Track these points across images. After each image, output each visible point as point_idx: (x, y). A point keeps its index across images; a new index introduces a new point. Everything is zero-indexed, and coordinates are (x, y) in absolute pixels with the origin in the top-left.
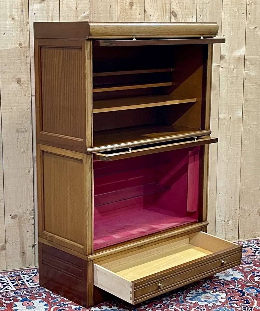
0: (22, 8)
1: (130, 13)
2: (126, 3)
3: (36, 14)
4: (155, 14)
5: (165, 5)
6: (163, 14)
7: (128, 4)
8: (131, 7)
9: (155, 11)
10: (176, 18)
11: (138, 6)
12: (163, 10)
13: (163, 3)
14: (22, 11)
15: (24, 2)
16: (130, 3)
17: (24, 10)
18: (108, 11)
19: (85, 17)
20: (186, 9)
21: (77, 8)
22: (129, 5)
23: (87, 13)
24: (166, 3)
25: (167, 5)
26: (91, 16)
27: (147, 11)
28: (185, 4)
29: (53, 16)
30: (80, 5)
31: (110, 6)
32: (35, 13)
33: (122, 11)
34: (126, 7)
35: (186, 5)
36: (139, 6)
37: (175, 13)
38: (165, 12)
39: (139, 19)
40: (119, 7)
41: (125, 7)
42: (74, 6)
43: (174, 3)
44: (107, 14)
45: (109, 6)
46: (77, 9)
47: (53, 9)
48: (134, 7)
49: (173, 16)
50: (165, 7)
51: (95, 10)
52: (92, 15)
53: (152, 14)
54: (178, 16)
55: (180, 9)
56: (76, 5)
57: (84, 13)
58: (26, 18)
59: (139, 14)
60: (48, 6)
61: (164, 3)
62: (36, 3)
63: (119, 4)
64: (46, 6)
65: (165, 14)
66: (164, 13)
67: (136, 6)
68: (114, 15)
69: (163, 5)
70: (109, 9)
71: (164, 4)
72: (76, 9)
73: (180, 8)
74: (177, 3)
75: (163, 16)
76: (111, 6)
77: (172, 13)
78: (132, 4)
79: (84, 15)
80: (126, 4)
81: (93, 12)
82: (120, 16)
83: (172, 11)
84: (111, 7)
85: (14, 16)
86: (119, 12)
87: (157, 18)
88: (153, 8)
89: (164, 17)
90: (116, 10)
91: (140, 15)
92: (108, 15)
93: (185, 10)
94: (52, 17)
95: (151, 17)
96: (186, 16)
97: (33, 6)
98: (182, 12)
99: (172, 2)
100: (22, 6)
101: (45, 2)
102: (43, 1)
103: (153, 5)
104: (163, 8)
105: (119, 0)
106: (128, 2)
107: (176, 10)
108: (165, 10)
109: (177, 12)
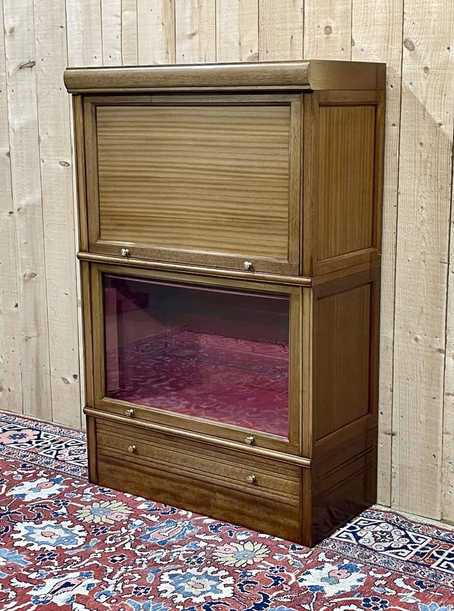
0: (167, 48)
1: (326, 47)
2: (319, 28)
3: (185, 58)
4: (371, 45)
5: (391, 27)
6: (388, 47)
7: (321, 30)
8: (327, 36)
9: (372, 40)
10: (412, 52)
11: (340, 32)
12: (387, 38)
13: (388, 23)
14: (167, 52)
15: (169, 40)
16: (325, 29)
17: (169, 51)
18: (289, 46)
19: (252, 58)
20: (434, 33)
21: (242, 43)
22: (324, 32)
23: (255, 50)
24: (393, 24)
25: (396, 27)
27: (356, 42)
28: (432, 24)
30: (245, 39)
31: (292, 36)
32: (183, 55)
33: (311, 44)
34: (319, 36)
35: (434, 24)
36: (342, 34)
37: (411, 43)
38: (392, 42)
40: (306, 37)
41: (316, 36)
42: (236, 40)
43: (409, 23)
44: (286, 50)
45: (291, 37)
46: (240, 44)
47: (207, 47)
48: (332, 36)
49: (407, 47)
50: (390, 32)
51: (268, 46)
52: (264, 54)
53: (365, 46)
54: (416, 48)
55: (422, 34)
56: (240, 38)
57: (251, 51)
59: (341, 49)
60: (200, 44)
61: (390, 24)
62: (185, 38)
63: (306, 32)
64: (198, 42)
65: (390, 47)
66: (390, 43)
67: (336, 34)
68: (298, 52)
69: (388, 28)
70: (289, 42)
71: (389, 26)
73: (422, 31)
74: (414, 21)
75: (387, 50)
77: (405, 42)
78: (328, 29)
79: (251, 54)
80: (318, 30)
81: (265, 48)
82: (307, 54)
83: (404, 39)
84: (293, 38)
86: (306, 46)
87: (376, 54)
88: (367, 35)
89: (389, 52)
90: (301, 43)
91: (343, 49)
92: (288, 53)
93: (433, 36)
95: (365, 52)
96: (436, 48)
97: (181, 43)
98: (427, 40)
99: (404, 22)
100: (167, 44)
101: (197, 36)
102: (194, 34)
103: (367, 30)
104: (387, 34)
105: (306, 25)
106: (322, 26)
107: (413, 35)
108: (390, 38)
109: (416, 40)
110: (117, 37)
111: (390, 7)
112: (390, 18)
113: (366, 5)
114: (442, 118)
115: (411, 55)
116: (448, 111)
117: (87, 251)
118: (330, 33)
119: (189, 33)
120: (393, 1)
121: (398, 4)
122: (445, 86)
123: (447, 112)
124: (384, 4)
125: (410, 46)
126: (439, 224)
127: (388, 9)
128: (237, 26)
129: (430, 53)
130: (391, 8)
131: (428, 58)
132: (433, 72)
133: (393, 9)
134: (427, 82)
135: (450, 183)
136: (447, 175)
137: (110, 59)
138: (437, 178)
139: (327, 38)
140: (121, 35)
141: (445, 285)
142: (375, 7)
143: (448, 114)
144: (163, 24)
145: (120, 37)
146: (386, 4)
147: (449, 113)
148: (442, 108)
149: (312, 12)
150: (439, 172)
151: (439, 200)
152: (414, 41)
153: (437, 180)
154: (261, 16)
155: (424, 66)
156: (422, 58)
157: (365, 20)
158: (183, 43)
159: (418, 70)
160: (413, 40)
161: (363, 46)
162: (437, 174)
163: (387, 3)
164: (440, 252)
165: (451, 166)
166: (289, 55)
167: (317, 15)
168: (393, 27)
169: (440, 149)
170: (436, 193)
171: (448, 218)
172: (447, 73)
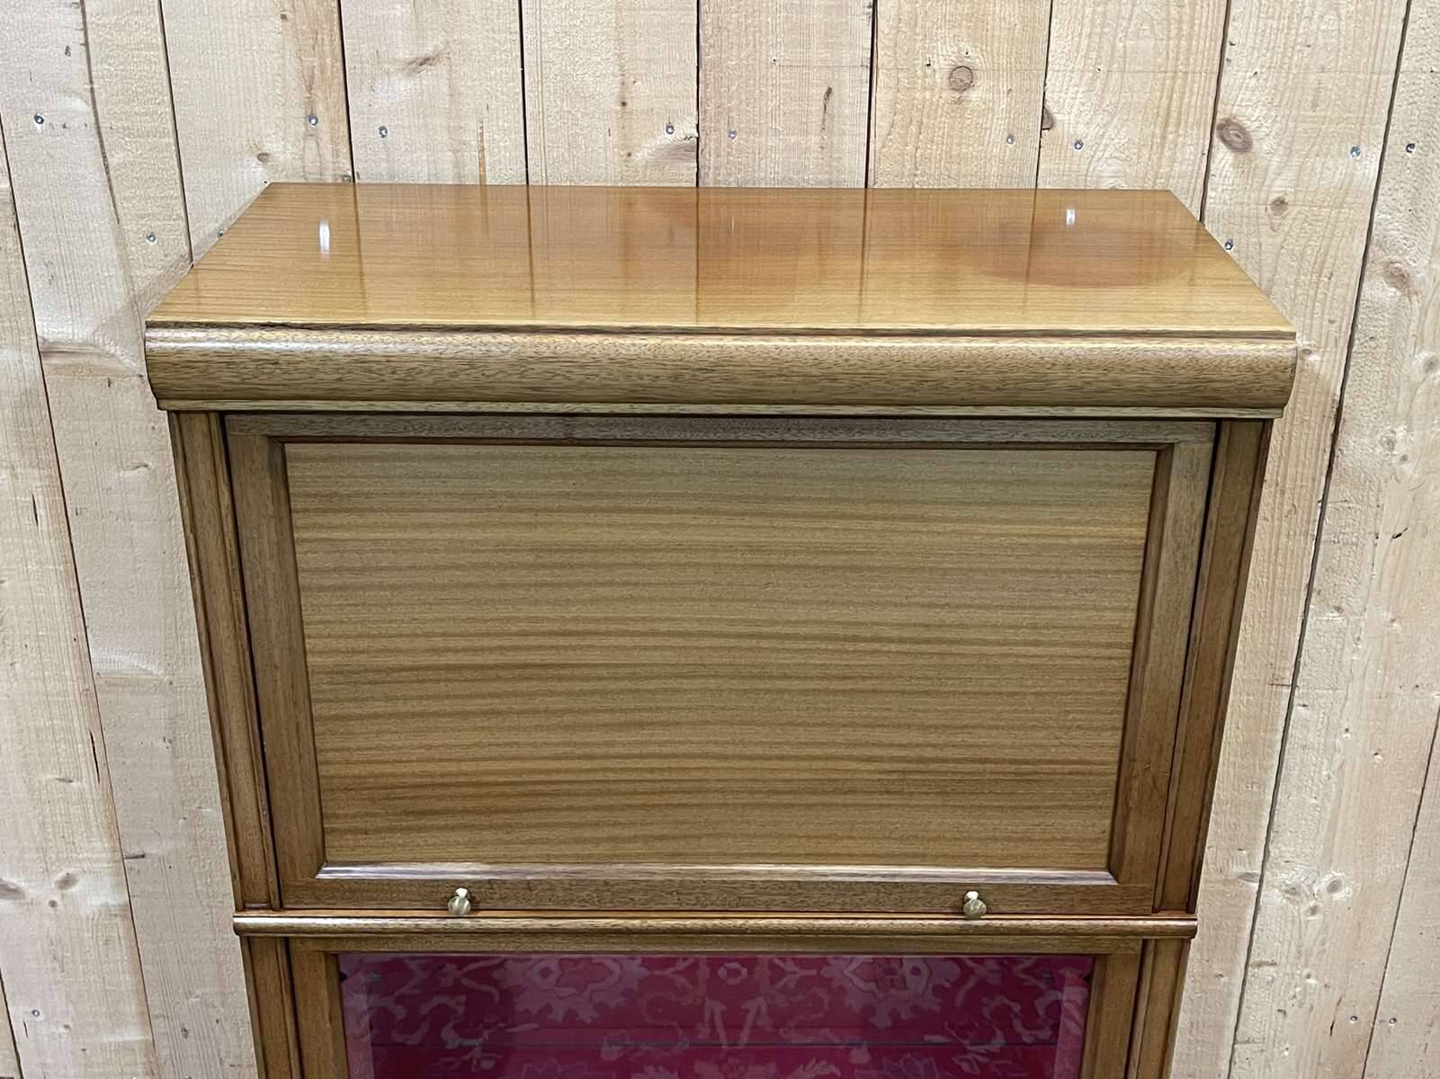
0: (310, 102)
1: (951, 128)
2: (929, 71)
3: (389, 135)
4: (1111, 132)
5: (1179, 81)
6: (1164, 137)
7: (938, 76)
8: (956, 95)
9: (1112, 116)
10: (1241, 157)
11: (1004, 86)
12: (1162, 113)
13: (1170, 68)
14: (311, 116)
15: (318, 74)
16: (951, 75)
17: (320, 108)
18: (816, 120)
19: (675, 152)
20: (1314, 106)
21: (628, 101)
22: (946, 82)
23: (686, 128)
24: (1186, 73)
25: (1193, 81)
26: (709, 146)
27: (1058, 117)
28: (1312, 77)
29: (486, 145)
30: (642, 87)
31: (829, 92)
32: (383, 131)
33: (899, 117)
34: (928, 93)
35: (1319, 82)
36: (1009, 91)
37: (1242, 131)
38: (1178, 125)
39: (1002, 161)
40: (883, 97)
41: (918, 95)
42: (608, 90)
43: (1242, 73)
44: (807, 133)
45: (825, 90)
46: (624, 104)
47: (488, 108)
48: (974, 95)
49: (1224, 141)
50: (1176, 96)
51: (734, 114)
52: (718, 141)
53: (1088, 133)
54: (1256, 145)
55: (1278, 107)
56: (624, 83)
57: (670, 127)
58: (336, 154)
59: (1006, 135)
60: (454, 94)
61: (1176, 72)
62: (389, 72)
63: (882, 78)
64: (445, 89)
65: (1171, 137)
66: (1171, 128)
67: (990, 89)
68: (846, 139)
69: (1168, 83)
70: (817, 107)
71: (1174, 78)
72: (619, 108)
73: (1278, 100)
74: (1257, 70)
75: (1162, 145)
76: (835, 92)
77: (1221, 127)
78: (964, 76)
79: (668, 139)
80: (925, 76)
81: (724, 122)
82: (883, 147)
83: (1220, 117)
84: (832, 98)
85: (267, 148)
86: (881, 125)
87: (1122, 156)
88: (1095, 100)
89: (1168, 154)
90: (860, 115)
91: (1011, 136)
92: (814, 140)
93: (1310, 113)
94: (482, 150)
95: (1086, 151)
96: (1316, 149)
97: (372, 88)
98: (1291, 125)
99: (1226, 68)
100: (310, 88)
101: (441, 69)
102: (426, 61)
103: (1098, 84)
104: (1165, 101)
105: (882, 58)
106: (942, 64)
107: (1250, 110)
108: (1174, 115)
109: (1257, 124)
110: (67, 51)
111: (1180, 21)
112: (1178, 53)
113: (1100, 9)
114: (1314, 335)
115: (1235, 165)
116: (1332, 318)
117: (276, 903)
118: (968, 87)
119: (404, 54)
120: (1193, 4)
121: (1210, 17)
122: (1331, 253)
123: (1331, 322)
124: (1163, 15)
125: (1236, 139)
126: (1277, 597)
127: (1174, 27)
128: (611, 45)
129: (1296, 161)
130: (1185, 27)
131: (1289, 175)
132: (1299, 213)
133: (1192, 27)
134: (1279, 240)
135: (1321, 498)
136: (1314, 480)
137: (38, 126)
138: (1284, 486)
139: (959, 101)
140: (86, 44)
141: (1279, 736)
142: (1130, 19)
143: (1333, 328)
144: (284, 17)
145: (77, 51)
146: (1168, 12)
147: (1337, 324)
148: (1318, 310)
149: (905, 17)
150: (1291, 471)
151: (1283, 539)
152: (1250, 125)
153: (1283, 492)
154: (707, 19)
155: (1274, 197)
156: (1271, 175)
157: (1093, 55)
158: (378, 86)
159: (1253, 206)
160: (1249, 123)
161: (1081, 129)
162: (1285, 478)
163: (1173, 12)
164: (1273, 661)
165: (1327, 456)
166: (816, 147)
167: (923, 27)
168: (1185, 79)
169: (1297, 415)
170: (1276, 523)
171: (1306, 581)
172: (1342, 217)
